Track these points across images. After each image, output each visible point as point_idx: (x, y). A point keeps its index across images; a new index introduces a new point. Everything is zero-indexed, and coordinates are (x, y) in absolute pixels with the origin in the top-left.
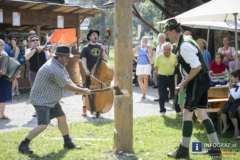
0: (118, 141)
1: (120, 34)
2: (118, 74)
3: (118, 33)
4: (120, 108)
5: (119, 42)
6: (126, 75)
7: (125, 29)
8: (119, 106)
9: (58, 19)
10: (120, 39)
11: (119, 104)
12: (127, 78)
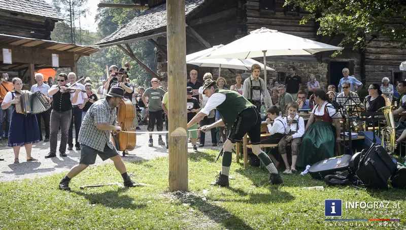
0: (174, 180)
1: (175, 70)
2: (173, 112)
3: (172, 69)
4: (176, 146)
5: (174, 78)
6: (182, 112)
7: (180, 66)
8: (175, 145)
9: (53, 58)
10: (175, 76)
11: (176, 143)
12: (183, 115)
